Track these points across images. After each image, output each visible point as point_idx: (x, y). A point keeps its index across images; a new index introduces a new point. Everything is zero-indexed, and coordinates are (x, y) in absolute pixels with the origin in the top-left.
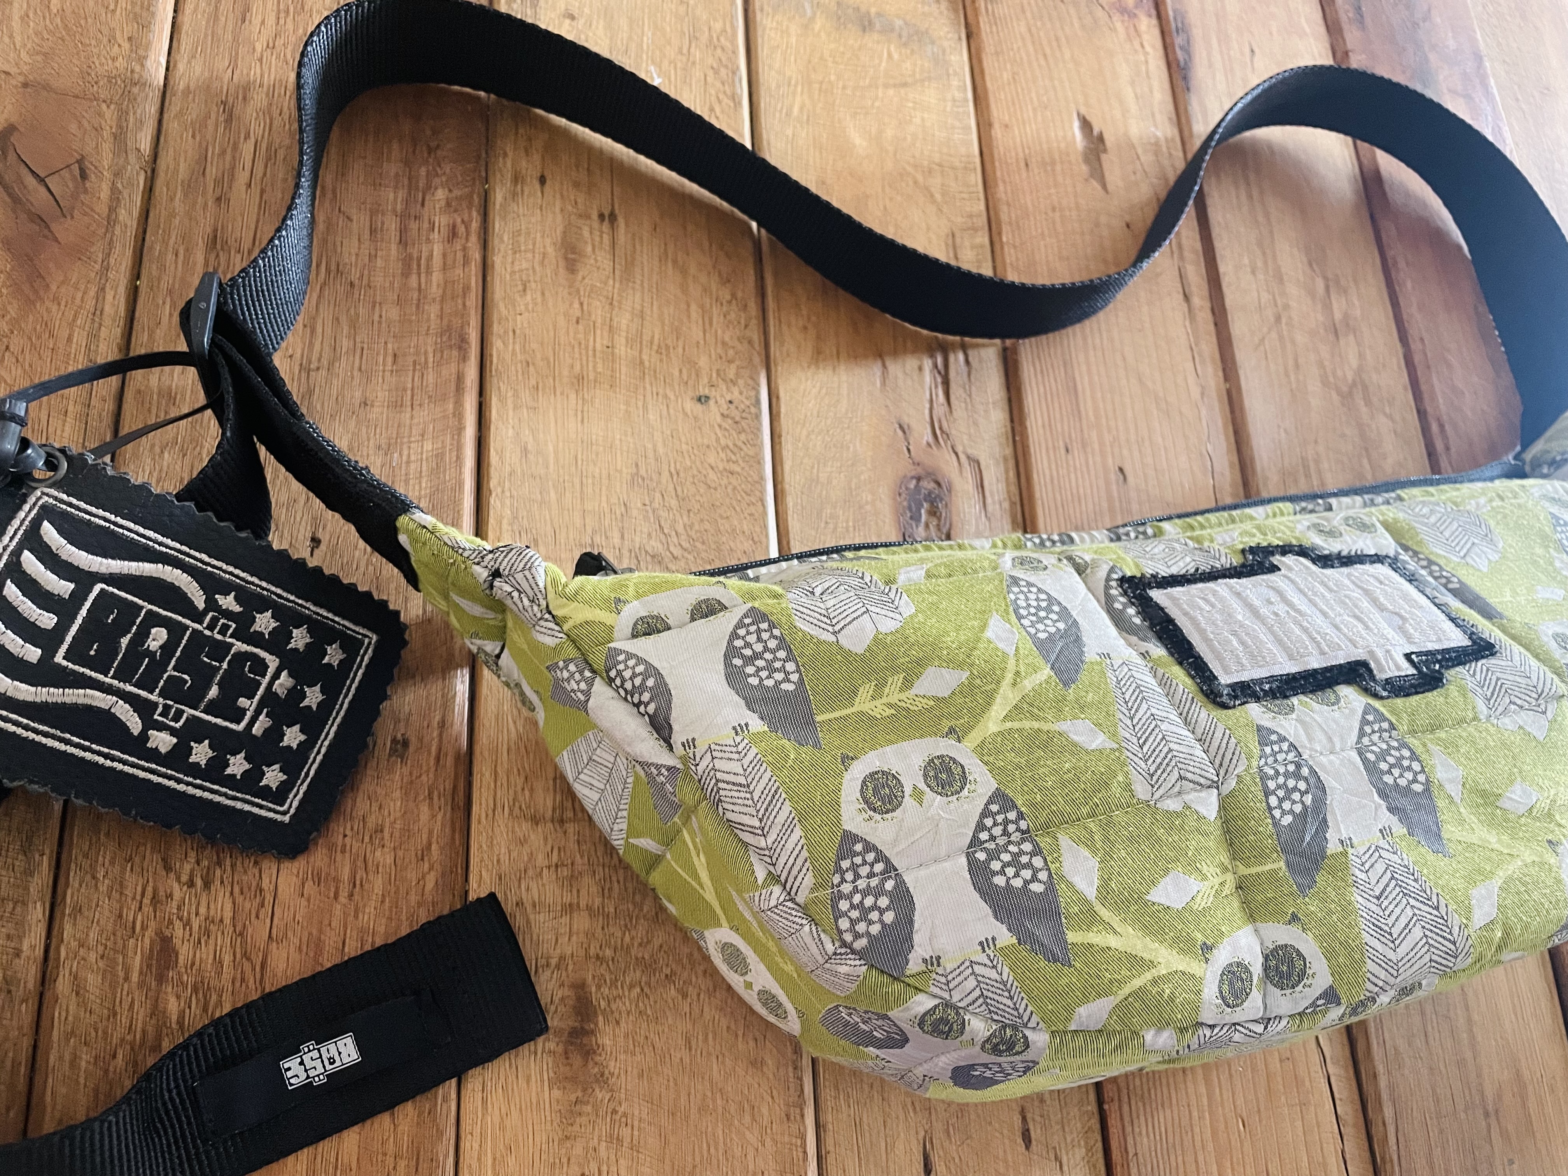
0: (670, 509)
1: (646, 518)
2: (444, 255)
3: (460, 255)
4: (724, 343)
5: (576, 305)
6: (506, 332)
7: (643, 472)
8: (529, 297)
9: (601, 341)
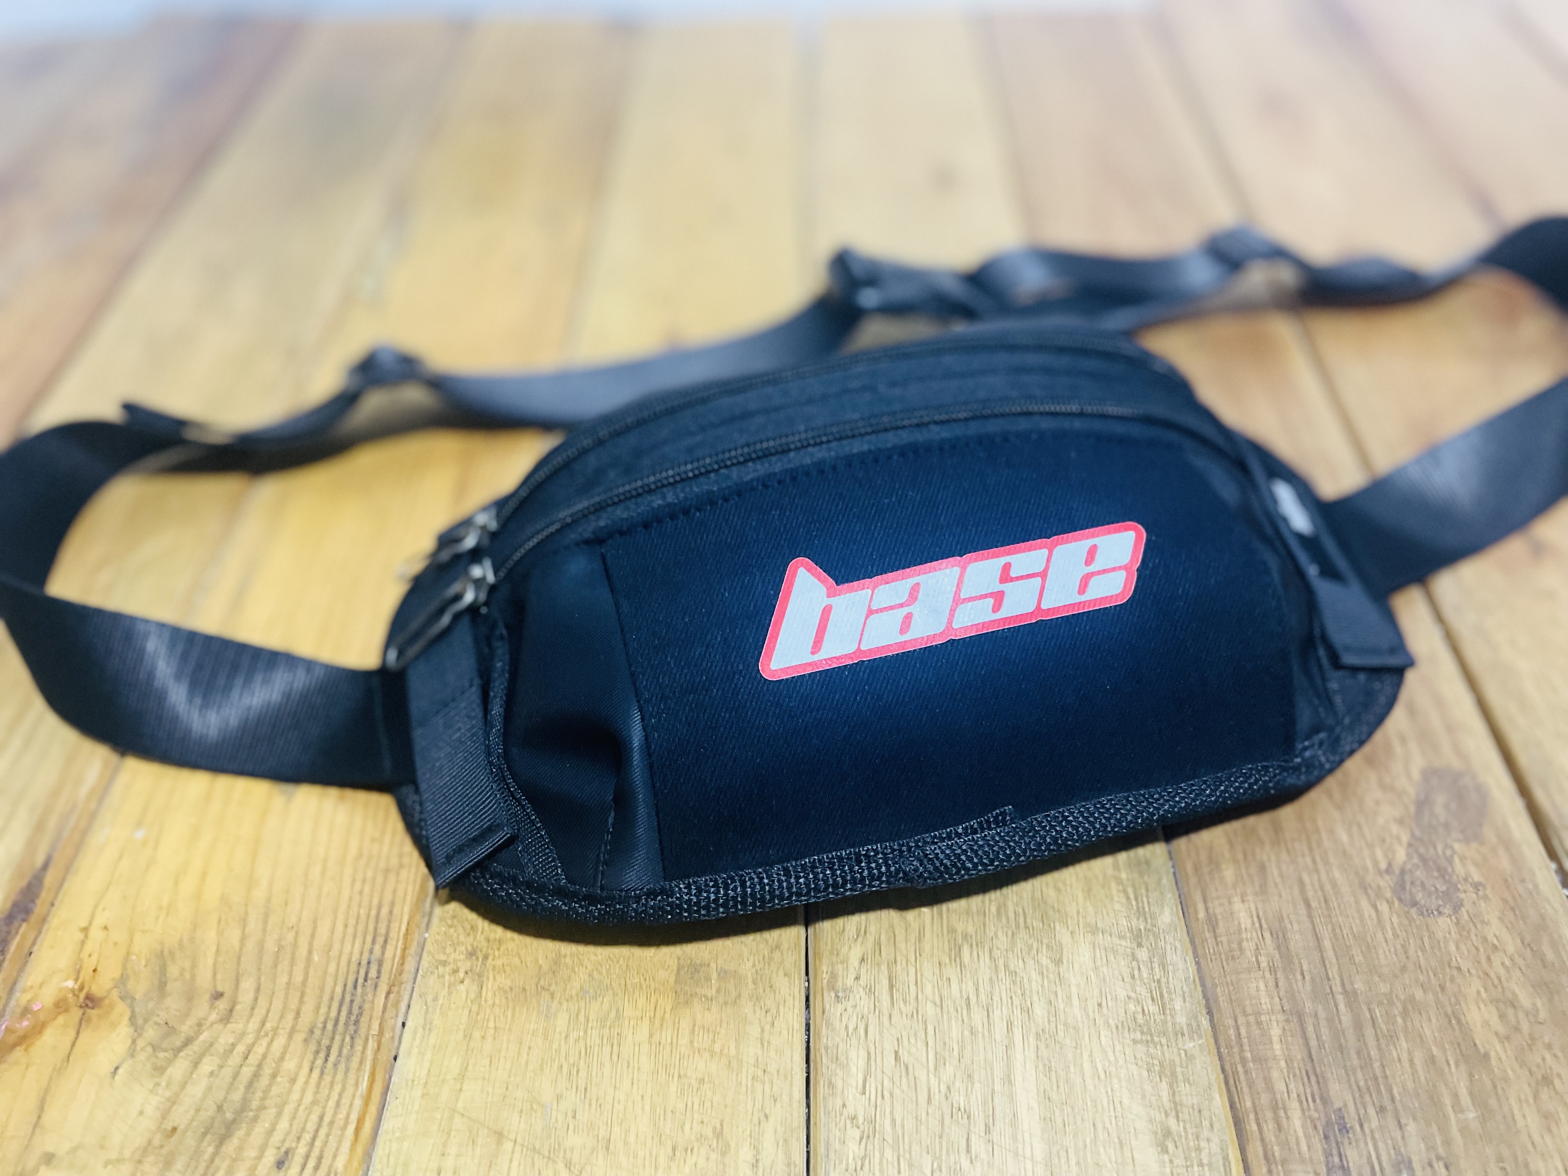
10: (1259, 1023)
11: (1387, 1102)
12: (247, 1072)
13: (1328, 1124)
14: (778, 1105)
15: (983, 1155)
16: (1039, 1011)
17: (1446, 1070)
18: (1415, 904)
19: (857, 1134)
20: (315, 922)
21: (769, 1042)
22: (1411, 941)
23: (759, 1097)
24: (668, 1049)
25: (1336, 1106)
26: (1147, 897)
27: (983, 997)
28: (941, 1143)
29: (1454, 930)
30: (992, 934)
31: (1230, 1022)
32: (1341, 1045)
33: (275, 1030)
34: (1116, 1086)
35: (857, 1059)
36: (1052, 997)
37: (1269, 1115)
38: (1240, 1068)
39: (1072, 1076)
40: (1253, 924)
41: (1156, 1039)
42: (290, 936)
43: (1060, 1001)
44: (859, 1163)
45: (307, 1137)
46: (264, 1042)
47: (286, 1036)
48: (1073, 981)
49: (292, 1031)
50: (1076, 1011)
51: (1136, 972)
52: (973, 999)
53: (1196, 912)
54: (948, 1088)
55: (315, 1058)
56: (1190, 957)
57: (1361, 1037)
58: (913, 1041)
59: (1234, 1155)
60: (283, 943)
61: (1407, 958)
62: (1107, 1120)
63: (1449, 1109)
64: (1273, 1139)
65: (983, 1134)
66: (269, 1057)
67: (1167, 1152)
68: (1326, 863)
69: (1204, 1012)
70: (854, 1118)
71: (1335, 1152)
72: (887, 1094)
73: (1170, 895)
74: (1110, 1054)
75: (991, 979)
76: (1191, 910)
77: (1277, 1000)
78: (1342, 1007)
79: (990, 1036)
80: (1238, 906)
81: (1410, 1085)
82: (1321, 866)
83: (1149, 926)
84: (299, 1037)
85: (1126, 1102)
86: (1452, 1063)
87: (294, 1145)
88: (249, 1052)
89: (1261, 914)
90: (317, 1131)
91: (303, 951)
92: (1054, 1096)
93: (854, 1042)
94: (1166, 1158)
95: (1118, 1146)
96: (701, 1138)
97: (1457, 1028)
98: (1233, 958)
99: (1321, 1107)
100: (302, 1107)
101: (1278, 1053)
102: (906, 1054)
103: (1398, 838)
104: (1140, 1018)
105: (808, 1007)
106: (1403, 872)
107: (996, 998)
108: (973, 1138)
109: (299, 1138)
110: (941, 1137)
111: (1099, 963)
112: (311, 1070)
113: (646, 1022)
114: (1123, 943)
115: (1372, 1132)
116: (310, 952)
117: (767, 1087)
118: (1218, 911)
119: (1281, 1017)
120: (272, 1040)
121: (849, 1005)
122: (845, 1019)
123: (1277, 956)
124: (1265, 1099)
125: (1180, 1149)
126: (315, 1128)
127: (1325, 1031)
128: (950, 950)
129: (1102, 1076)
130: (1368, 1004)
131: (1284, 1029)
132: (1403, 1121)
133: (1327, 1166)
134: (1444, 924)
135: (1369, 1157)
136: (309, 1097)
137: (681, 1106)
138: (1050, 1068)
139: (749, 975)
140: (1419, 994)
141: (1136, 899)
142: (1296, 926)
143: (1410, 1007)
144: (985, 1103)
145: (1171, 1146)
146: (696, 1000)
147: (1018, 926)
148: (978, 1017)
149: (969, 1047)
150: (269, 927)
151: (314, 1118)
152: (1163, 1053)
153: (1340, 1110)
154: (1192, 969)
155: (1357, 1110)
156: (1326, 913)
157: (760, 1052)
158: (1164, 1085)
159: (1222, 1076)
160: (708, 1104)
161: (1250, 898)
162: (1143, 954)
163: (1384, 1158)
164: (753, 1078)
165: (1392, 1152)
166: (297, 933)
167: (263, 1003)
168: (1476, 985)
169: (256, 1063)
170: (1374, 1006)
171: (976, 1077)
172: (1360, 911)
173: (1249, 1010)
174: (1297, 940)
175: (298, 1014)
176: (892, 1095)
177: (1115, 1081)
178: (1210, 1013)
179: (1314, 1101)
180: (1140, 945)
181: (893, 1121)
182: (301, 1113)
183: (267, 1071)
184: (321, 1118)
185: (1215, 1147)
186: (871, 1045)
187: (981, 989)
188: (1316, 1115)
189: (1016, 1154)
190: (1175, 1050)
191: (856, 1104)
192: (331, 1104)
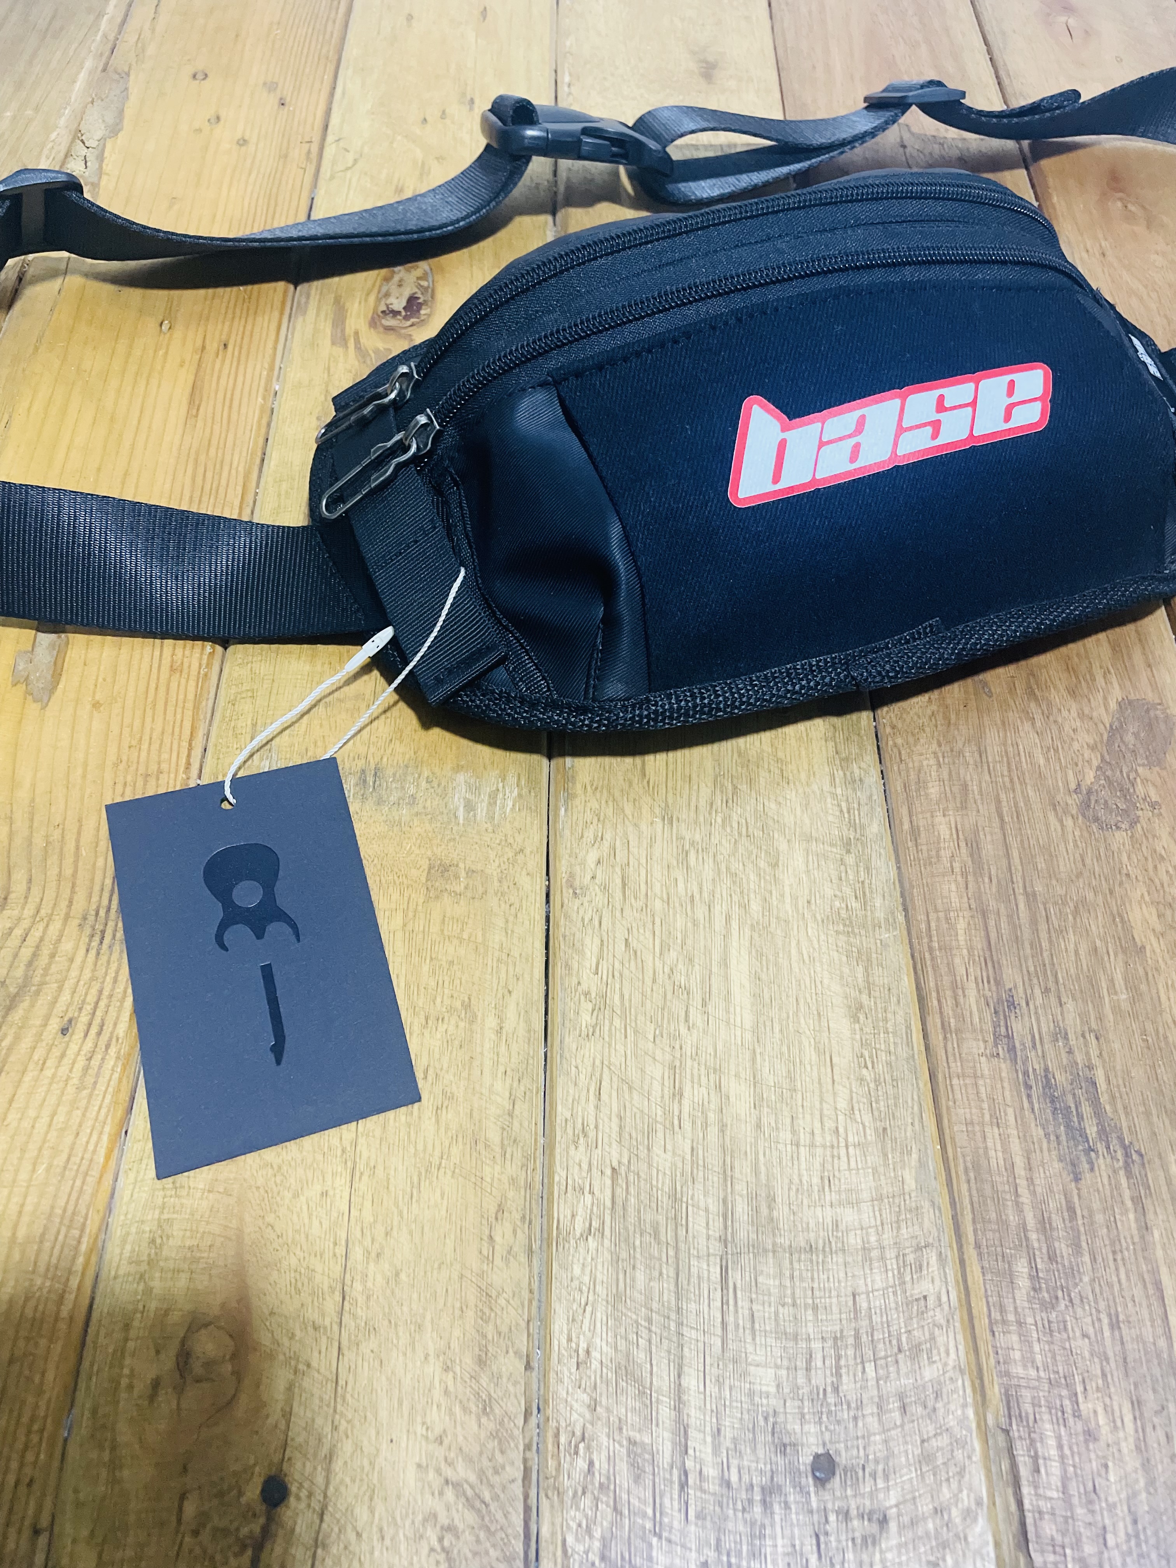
10: (947, 919)
11: (1051, 984)
12: (26, 953)
13: (1000, 1000)
14: (520, 983)
15: (699, 1023)
16: (755, 907)
17: (1106, 958)
18: (1096, 819)
19: (590, 1006)
20: (80, 821)
21: (512, 931)
22: (1089, 851)
23: (503, 975)
24: (420, 936)
25: (1007, 987)
26: (859, 810)
27: (705, 895)
28: (663, 1014)
29: (1127, 841)
30: (717, 841)
31: (923, 917)
32: (1017, 938)
33: (50, 917)
34: (818, 969)
35: (591, 947)
36: (768, 895)
37: (949, 993)
38: (927, 955)
39: (780, 960)
40: (951, 835)
41: (857, 931)
42: (56, 834)
43: (774, 898)
44: (591, 1030)
45: (88, 1008)
46: (41, 927)
47: (61, 922)
48: (787, 882)
49: (67, 917)
50: (788, 907)
51: (843, 875)
52: (697, 897)
53: (901, 824)
54: (672, 970)
55: (90, 941)
56: (892, 863)
57: (1036, 931)
58: (642, 931)
59: (916, 1026)
60: (51, 839)
61: (1084, 865)
62: (808, 996)
63: (1105, 990)
64: (951, 1013)
65: (700, 1007)
66: (47, 939)
67: (858, 1022)
68: (1023, 783)
69: (901, 908)
70: (587, 994)
71: (1002, 1023)
72: (617, 974)
73: (879, 809)
74: (815, 942)
75: (713, 880)
76: (897, 822)
77: (966, 899)
78: (1022, 906)
79: (710, 927)
80: (939, 819)
81: (1072, 971)
82: (1018, 786)
83: (858, 836)
84: (74, 923)
85: (826, 981)
86: (1111, 953)
87: (76, 1014)
88: (27, 935)
89: (959, 827)
90: (97, 1003)
91: (71, 846)
92: (764, 976)
93: (590, 931)
94: (857, 1026)
95: (816, 1017)
96: (451, 1010)
97: (1120, 925)
98: (931, 863)
99: (994, 988)
100: (82, 983)
101: (962, 943)
102: (635, 941)
103: (1089, 762)
104: (843, 913)
105: (548, 902)
106: (1089, 792)
107: (718, 895)
108: (691, 1009)
109: (81, 1009)
110: (663, 1009)
111: (811, 867)
112: (88, 951)
113: (400, 914)
114: (834, 850)
115: (1036, 1008)
116: (77, 848)
117: (511, 969)
118: (921, 822)
119: (967, 914)
120: (47, 926)
121: (586, 900)
122: (581, 912)
123: (970, 863)
124: (946, 980)
125: (870, 1020)
126: (95, 1000)
127: (1004, 925)
128: (678, 854)
129: (807, 961)
130: (1044, 904)
131: (969, 924)
132: (1064, 1000)
133: (994, 1035)
134: (1120, 838)
135: (1031, 1029)
136: (87, 974)
137: (433, 984)
138: (762, 955)
139: (495, 873)
140: (1090, 896)
141: (849, 812)
142: (989, 838)
143: (1081, 907)
144: (703, 982)
145: (862, 1017)
146: (446, 895)
147: (740, 834)
148: (700, 912)
149: (691, 937)
150: (35, 824)
151: (94, 991)
152: (861, 942)
153: (1010, 990)
154: (893, 873)
155: (1025, 990)
156: (1017, 826)
157: (504, 939)
158: (860, 969)
159: (911, 962)
160: (457, 982)
161: (951, 813)
162: (850, 860)
163: (1044, 1030)
164: (498, 960)
165: (1052, 1024)
166: (63, 829)
167: (36, 891)
168: (1141, 890)
169: (34, 945)
170: (1050, 906)
171: (696, 960)
172: (1047, 826)
173: (940, 907)
174: (989, 848)
175: (71, 902)
176: (621, 975)
177: (818, 964)
178: (905, 910)
179: (989, 982)
180: (848, 852)
181: (622, 996)
182: (81, 989)
183: (45, 952)
184: (100, 992)
185: (900, 1019)
186: (605, 934)
187: (705, 888)
188: (989, 994)
189: (728, 1023)
190: (872, 940)
191: (589, 982)
192: (109, 979)
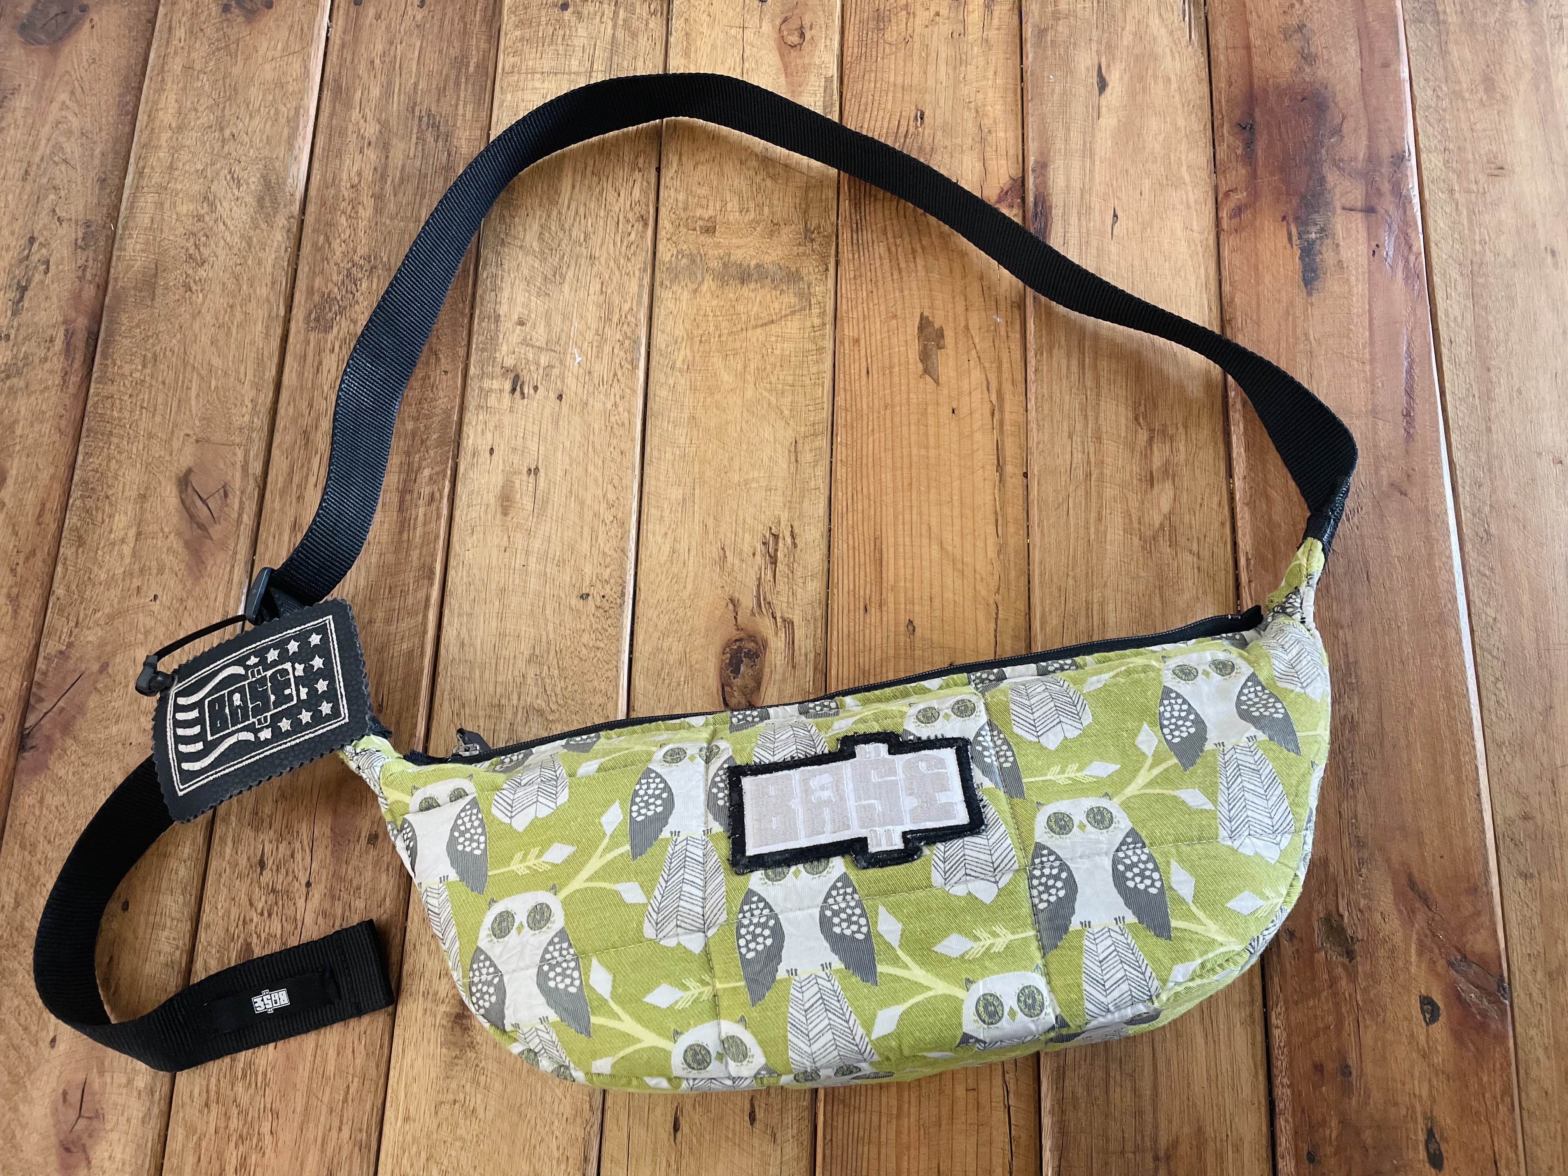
0: (552, 677)
1: (536, 684)
2: (425, 515)
3: (435, 513)
4: (604, 554)
5: (506, 538)
6: (458, 564)
7: (537, 652)
8: (475, 537)
9: (520, 561)
